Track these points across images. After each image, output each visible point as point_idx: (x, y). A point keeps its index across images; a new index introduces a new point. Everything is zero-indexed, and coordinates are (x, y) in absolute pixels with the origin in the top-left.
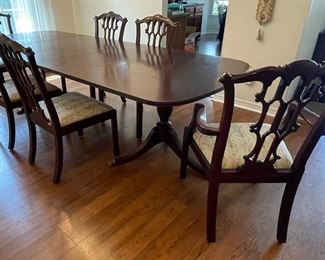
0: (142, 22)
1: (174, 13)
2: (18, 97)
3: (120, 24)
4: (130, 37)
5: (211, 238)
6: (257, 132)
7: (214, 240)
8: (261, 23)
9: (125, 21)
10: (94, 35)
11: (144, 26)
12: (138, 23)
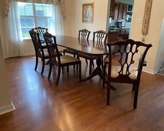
0: (96, 32)
1: (111, 31)
2: (48, 55)
3: (88, 33)
4: (91, 38)
5: (108, 104)
6: (121, 63)
7: (109, 105)
8: (143, 35)
9: (90, 32)
10: (78, 37)
11: (96, 34)
12: (94, 33)
